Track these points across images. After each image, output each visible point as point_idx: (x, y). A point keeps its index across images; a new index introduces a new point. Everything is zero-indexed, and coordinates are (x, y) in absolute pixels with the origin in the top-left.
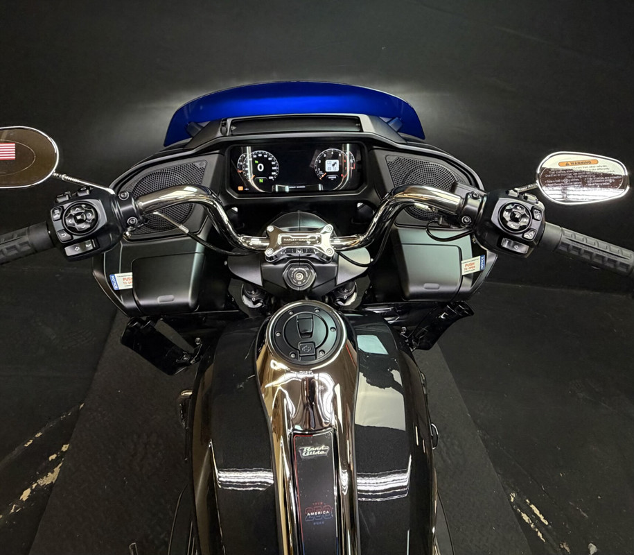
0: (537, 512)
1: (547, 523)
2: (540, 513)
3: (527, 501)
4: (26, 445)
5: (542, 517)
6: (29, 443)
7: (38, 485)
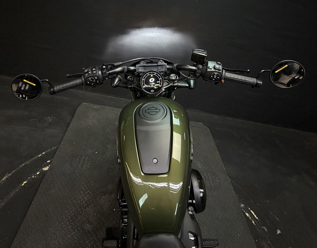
1: (257, 218)
2: (255, 214)
3: (249, 208)
4: (39, 156)
5: (255, 216)
7: (43, 170)
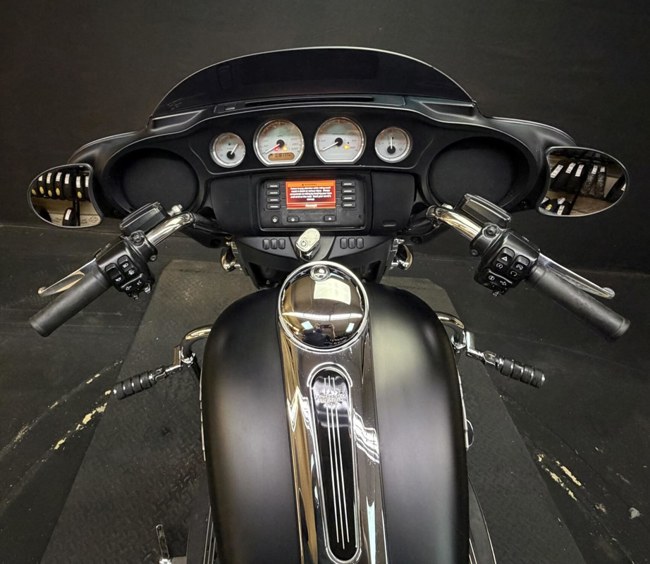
0: (569, 473)
1: (580, 484)
2: (572, 475)
3: (558, 462)
4: (88, 383)
5: (574, 479)
6: (90, 381)
7: (97, 412)
